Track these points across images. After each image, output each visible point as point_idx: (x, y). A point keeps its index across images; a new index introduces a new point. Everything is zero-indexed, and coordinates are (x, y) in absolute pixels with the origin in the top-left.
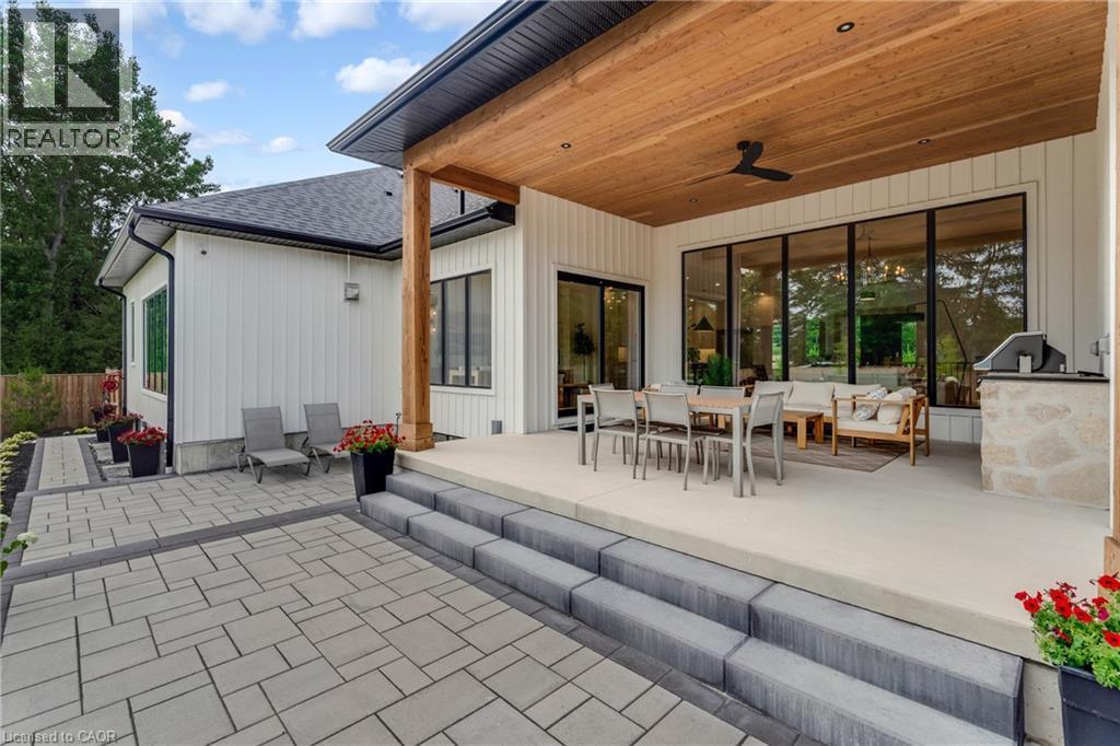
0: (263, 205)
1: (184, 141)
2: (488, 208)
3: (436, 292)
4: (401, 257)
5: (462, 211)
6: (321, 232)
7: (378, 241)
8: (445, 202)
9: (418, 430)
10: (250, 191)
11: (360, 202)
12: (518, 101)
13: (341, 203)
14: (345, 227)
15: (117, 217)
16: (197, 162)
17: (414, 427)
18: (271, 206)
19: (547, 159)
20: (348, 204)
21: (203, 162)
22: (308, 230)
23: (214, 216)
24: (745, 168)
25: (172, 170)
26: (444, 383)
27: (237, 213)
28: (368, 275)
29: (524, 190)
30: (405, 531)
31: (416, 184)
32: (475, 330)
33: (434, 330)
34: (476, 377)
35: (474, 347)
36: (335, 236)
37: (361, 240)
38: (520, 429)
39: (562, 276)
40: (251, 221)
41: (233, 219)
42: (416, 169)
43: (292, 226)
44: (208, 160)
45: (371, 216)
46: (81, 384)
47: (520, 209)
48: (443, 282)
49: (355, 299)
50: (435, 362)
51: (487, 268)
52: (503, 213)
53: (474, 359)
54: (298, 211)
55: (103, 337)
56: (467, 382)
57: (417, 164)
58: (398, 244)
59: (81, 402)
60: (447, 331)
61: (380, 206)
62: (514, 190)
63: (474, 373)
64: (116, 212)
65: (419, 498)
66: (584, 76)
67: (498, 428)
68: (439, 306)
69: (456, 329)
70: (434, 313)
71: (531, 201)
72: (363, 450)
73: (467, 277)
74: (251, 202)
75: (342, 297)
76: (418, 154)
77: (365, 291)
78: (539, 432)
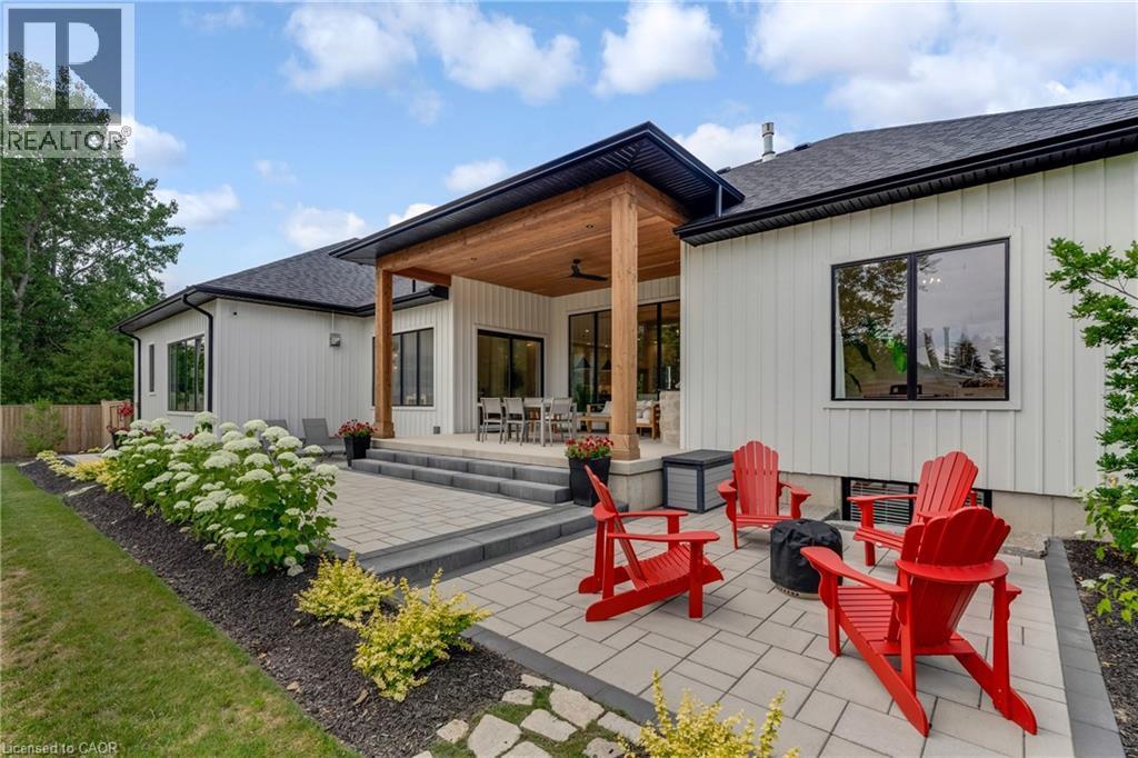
0: (272, 278)
1: (151, 186)
2: (430, 290)
3: (397, 340)
4: (374, 314)
5: (414, 290)
6: (315, 298)
7: (354, 303)
8: (402, 287)
9: (385, 426)
10: (262, 268)
11: (339, 272)
12: (441, 246)
13: (326, 273)
14: (330, 294)
15: (81, 257)
16: (161, 206)
17: (382, 424)
18: (278, 280)
19: (465, 264)
20: (331, 274)
21: (168, 206)
22: (305, 298)
23: (243, 289)
24: (577, 274)
25: (137, 213)
26: (402, 404)
27: (257, 286)
28: (347, 328)
29: (454, 277)
30: (379, 471)
31: (384, 281)
32: (423, 369)
33: (395, 368)
34: (423, 398)
35: (422, 381)
36: (324, 301)
37: (342, 303)
38: (451, 430)
39: (480, 332)
40: (267, 292)
41: (254, 291)
42: (385, 271)
43: (294, 294)
44: (173, 204)
45: (348, 284)
46: (79, 414)
47: (452, 290)
48: (402, 334)
49: (338, 345)
50: (396, 391)
51: (430, 326)
52: (440, 293)
53: (422, 389)
54: (296, 282)
55: (72, 374)
56: (418, 403)
57: (385, 268)
58: (372, 307)
59: (80, 430)
60: (405, 368)
61: (354, 274)
62: (447, 278)
63: (423, 397)
64: (80, 253)
65: (387, 458)
66: (470, 242)
67: (437, 430)
68: (399, 351)
69: (410, 368)
70: (395, 355)
71: (459, 284)
72: (353, 435)
73: (418, 331)
74: (264, 276)
75: (328, 344)
76: (386, 262)
77: (345, 340)
78: (464, 432)
